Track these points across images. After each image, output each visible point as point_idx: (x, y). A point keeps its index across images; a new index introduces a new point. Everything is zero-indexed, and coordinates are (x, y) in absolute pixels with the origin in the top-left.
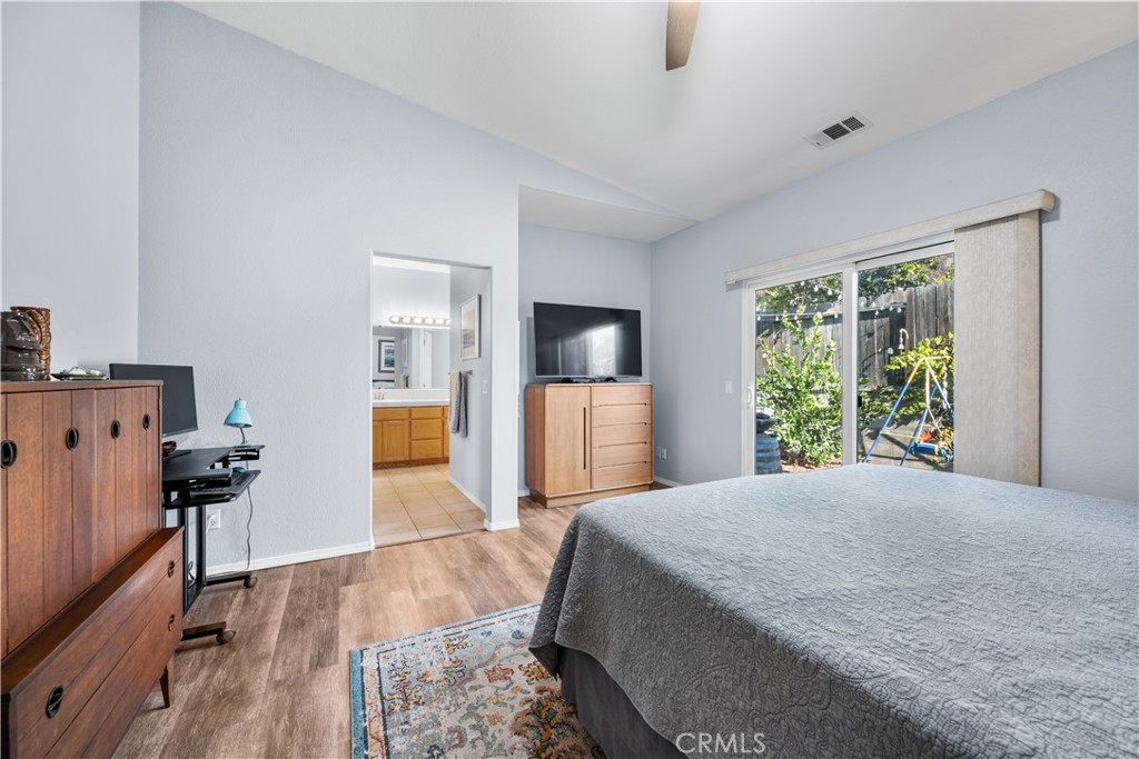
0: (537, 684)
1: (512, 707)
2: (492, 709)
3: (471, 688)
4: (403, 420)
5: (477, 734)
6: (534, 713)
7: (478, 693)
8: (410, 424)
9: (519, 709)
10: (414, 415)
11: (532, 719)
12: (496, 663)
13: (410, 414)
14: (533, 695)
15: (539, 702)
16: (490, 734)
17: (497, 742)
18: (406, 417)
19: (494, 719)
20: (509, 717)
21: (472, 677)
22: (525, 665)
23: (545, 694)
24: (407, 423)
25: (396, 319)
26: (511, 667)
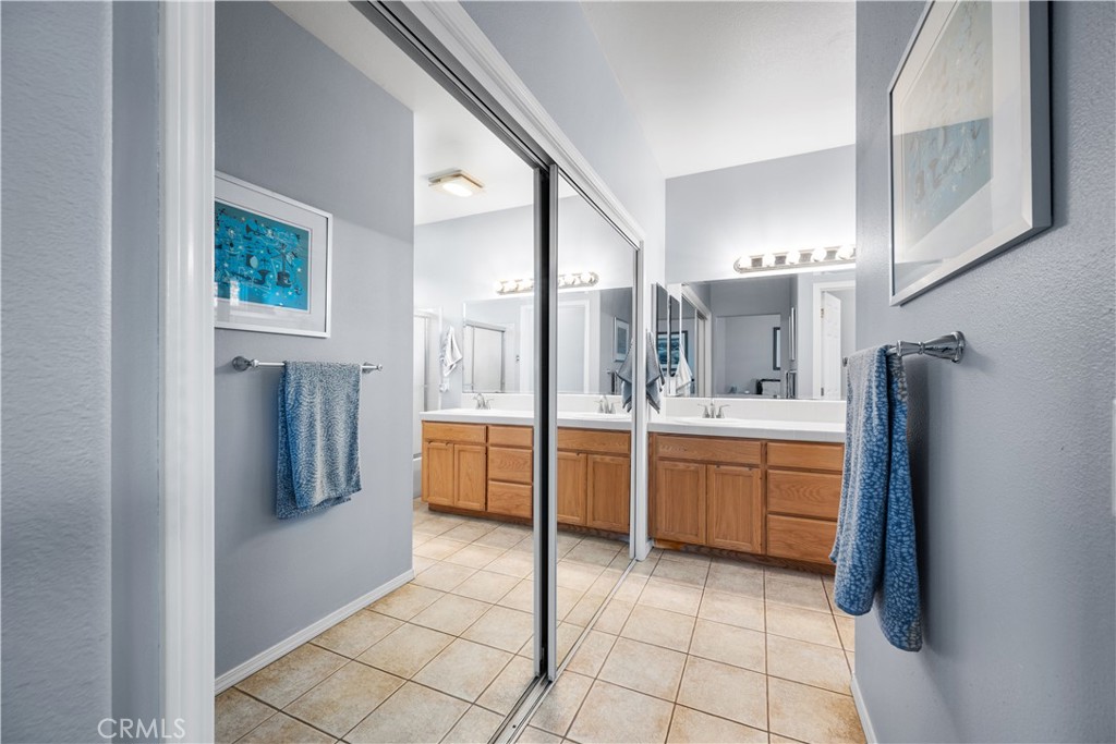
4: (751, 466)
8: (765, 476)
10: (773, 459)
13: (765, 455)
18: (756, 460)
24: (757, 473)
25: (747, 263)
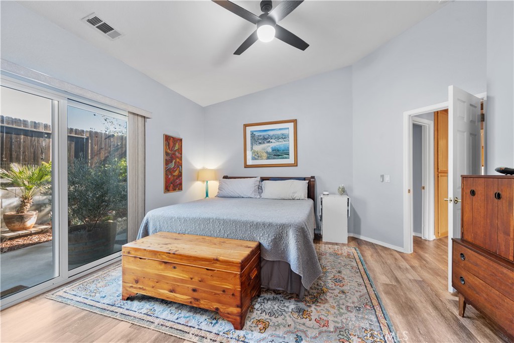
0: (309, 310)
1: (324, 307)
2: (332, 311)
3: (338, 323)
5: (342, 306)
6: (318, 302)
7: (336, 319)
9: (322, 306)
11: (319, 301)
12: (321, 329)
14: (313, 306)
15: (313, 303)
16: (336, 304)
17: (335, 301)
19: (333, 307)
20: (326, 305)
21: (336, 328)
22: (308, 319)
23: (309, 304)
26: (315, 322)
